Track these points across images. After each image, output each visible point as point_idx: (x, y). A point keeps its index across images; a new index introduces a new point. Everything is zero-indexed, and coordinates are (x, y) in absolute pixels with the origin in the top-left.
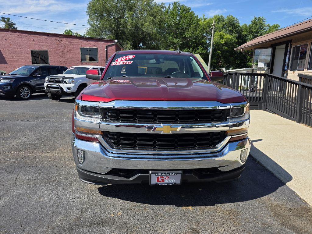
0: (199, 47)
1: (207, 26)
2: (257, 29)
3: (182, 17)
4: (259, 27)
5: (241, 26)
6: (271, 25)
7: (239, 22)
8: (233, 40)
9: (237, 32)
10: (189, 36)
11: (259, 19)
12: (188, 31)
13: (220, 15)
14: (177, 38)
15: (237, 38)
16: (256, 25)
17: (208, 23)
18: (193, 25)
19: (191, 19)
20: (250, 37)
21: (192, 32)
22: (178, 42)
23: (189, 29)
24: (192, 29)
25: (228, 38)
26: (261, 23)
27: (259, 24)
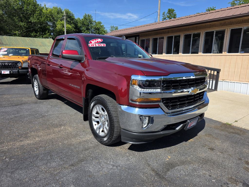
0: (47, 32)
1: (50, 15)
2: (88, 23)
3: (25, 3)
4: (89, 22)
5: (76, 19)
6: (96, 21)
7: (74, 15)
8: (72, 29)
9: (74, 23)
10: (35, 21)
11: (88, 16)
12: (33, 17)
13: (58, 8)
14: (22, 21)
15: (75, 28)
16: (87, 20)
17: (50, 12)
18: (38, 12)
19: (35, 6)
20: (84, 28)
21: (38, 18)
22: (24, 25)
23: (34, 15)
24: (37, 16)
25: (69, 28)
26: (90, 19)
27: (89, 19)
